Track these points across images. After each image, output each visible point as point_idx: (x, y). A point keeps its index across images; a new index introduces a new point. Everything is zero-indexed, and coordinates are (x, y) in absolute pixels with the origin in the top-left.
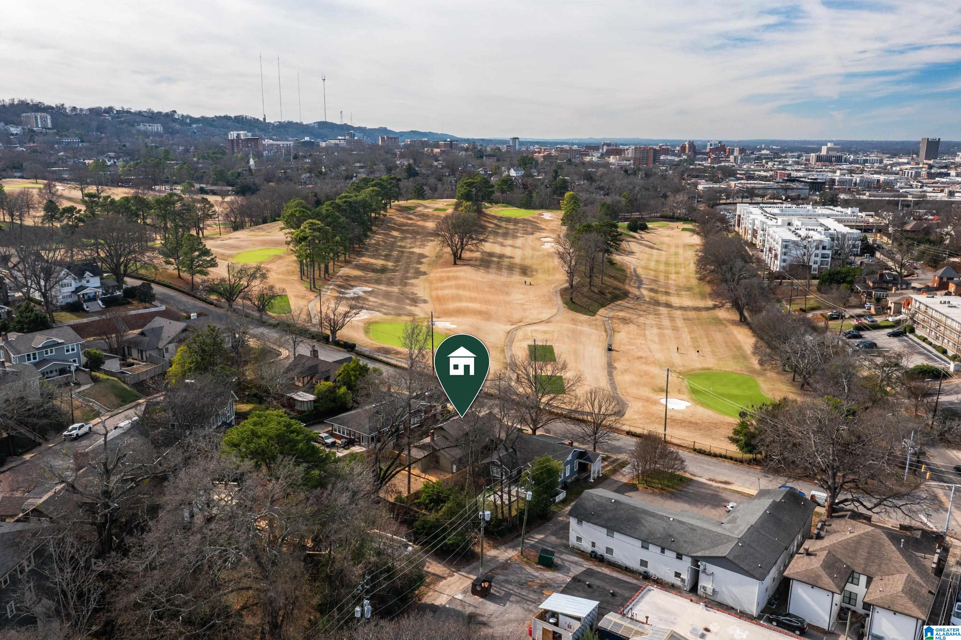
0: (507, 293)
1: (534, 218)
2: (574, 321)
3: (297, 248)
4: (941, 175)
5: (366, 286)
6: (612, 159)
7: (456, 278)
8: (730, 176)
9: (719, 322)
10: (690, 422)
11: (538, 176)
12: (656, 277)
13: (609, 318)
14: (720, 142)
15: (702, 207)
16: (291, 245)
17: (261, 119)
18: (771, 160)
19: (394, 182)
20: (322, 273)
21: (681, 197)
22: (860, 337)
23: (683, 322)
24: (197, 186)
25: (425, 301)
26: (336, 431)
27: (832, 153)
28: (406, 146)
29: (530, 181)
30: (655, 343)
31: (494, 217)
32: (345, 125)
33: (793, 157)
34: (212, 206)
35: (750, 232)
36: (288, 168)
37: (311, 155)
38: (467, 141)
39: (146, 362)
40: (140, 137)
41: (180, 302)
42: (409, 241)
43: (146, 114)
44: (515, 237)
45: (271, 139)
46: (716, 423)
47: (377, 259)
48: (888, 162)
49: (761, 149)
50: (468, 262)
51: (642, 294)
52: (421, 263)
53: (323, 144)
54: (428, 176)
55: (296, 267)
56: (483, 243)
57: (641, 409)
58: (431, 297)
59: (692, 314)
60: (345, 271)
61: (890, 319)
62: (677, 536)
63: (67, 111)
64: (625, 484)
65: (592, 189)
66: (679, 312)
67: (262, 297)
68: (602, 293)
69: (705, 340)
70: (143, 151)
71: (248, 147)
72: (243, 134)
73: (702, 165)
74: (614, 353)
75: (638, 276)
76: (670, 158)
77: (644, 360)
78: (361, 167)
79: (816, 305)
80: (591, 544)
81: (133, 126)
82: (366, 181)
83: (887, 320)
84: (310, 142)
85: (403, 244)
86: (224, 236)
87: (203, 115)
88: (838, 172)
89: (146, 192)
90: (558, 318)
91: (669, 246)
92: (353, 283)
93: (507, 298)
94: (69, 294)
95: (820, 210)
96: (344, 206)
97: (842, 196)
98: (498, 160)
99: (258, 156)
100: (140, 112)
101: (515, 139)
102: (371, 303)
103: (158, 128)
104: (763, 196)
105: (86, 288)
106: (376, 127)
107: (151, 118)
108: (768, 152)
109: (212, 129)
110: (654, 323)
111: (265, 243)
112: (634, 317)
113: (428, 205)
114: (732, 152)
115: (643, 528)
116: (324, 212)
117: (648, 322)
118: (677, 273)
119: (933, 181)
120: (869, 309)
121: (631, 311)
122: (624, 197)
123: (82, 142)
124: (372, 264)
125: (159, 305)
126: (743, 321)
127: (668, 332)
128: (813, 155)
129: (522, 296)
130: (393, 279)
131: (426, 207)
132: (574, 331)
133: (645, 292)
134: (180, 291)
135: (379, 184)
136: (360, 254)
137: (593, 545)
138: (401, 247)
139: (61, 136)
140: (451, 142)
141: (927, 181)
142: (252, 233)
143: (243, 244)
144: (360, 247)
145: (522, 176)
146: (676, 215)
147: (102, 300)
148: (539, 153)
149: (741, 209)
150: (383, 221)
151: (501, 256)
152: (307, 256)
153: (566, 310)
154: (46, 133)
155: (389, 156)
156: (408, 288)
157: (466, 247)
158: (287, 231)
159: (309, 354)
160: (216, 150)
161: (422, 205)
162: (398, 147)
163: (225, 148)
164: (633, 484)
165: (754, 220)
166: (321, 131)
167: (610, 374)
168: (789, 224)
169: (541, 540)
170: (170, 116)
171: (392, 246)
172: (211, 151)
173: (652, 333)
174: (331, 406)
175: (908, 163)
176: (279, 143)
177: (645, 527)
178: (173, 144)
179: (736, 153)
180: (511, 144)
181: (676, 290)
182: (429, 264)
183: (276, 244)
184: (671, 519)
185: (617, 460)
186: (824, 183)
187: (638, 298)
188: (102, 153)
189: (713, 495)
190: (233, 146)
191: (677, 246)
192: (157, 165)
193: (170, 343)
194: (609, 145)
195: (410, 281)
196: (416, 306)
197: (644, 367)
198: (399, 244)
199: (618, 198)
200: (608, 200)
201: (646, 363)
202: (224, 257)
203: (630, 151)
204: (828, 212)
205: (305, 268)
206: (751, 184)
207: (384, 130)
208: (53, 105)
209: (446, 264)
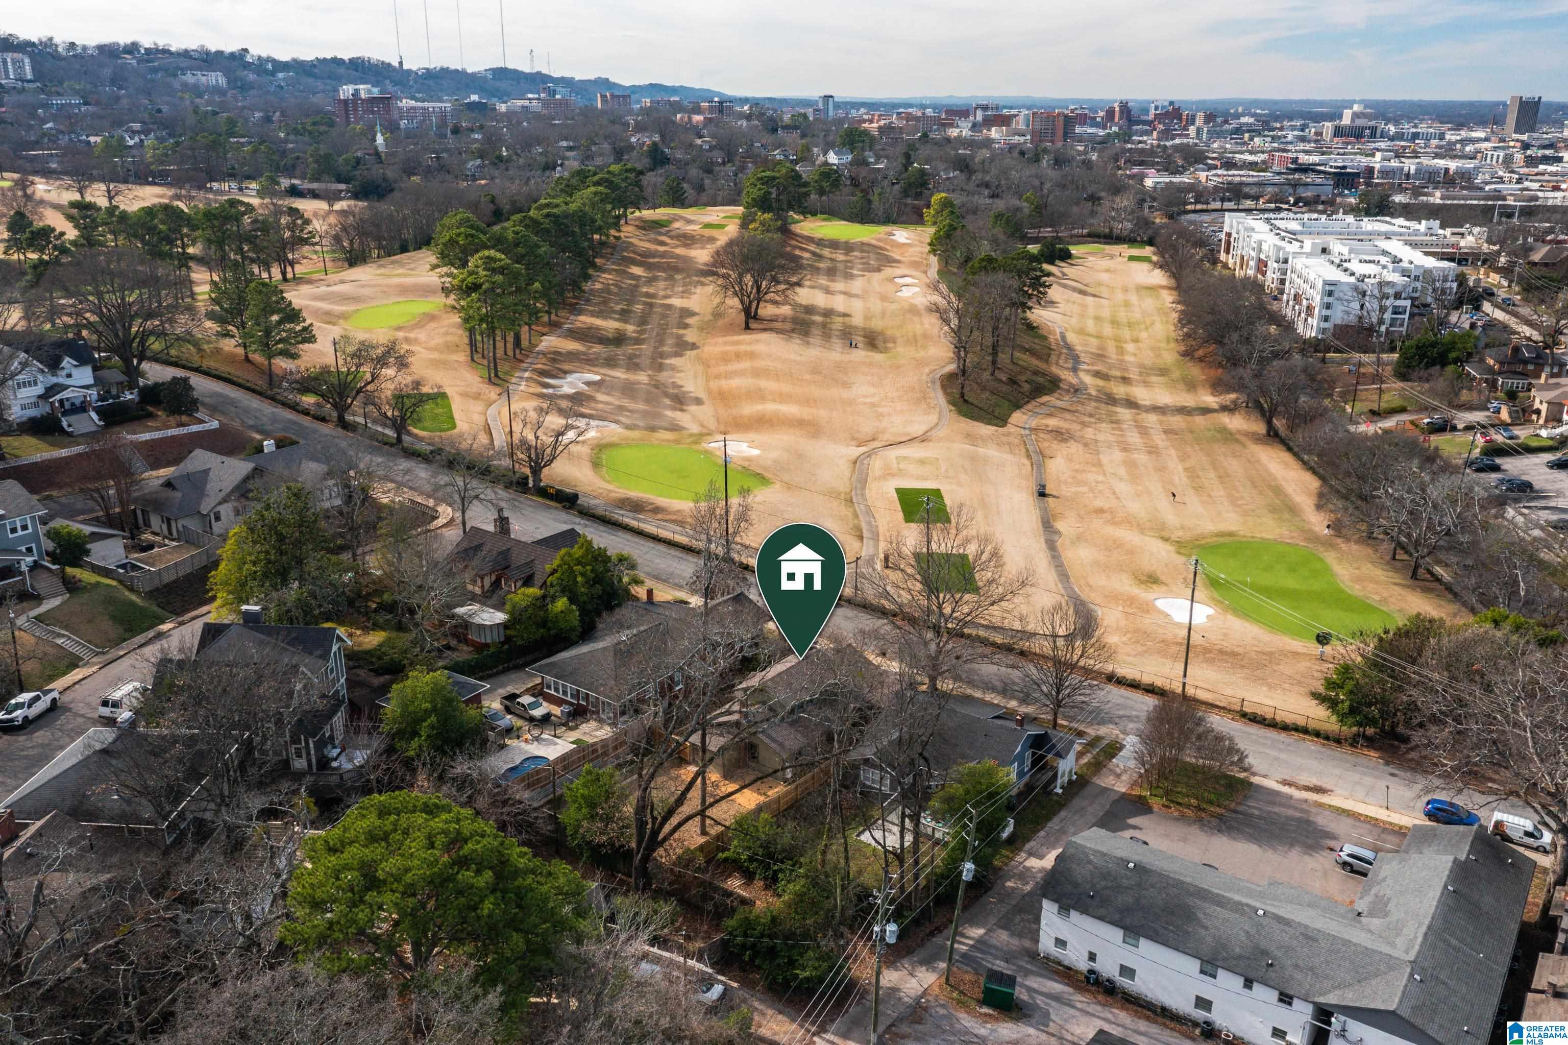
0: (846, 385)
1: (879, 240)
2: (970, 438)
3: (462, 303)
4: (1546, 160)
5: (589, 371)
6: (995, 133)
7: (752, 355)
8: (1197, 161)
9: (1228, 436)
10: (1221, 652)
11: (876, 163)
12: (1101, 348)
13: (1031, 429)
14: (1171, 103)
15: (1159, 220)
16: (453, 296)
17: (395, 64)
18: (1259, 133)
19: (632, 176)
20: (510, 346)
21: (1124, 202)
22: (1496, 469)
23: (1163, 436)
24: (285, 183)
25: (698, 401)
26: (549, 687)
27: (1360, 122)
28: (645, 111)
29: (863, 172)
30: (1121, 479)
31: (810, 240)
32: (539, 73)
33: (1293, 128)
34: (307, 222)
35: (1252, 263)
36: (443, 151)
37: (482, 127)
38: (745, 100)
39: (177, 540)
40: (187, 96)
41: (247, 411)
42: (662, 284)
43: (196, 55)
44: (849, 277)
45: (413, 98)
46: (1271, 654)
47: (605, 318)
48: (1454, 138)
49: (1237, 116)
50: (769, 325)
51: (1082, 382)
52: (686, 326)
53: (502, 108)
54: (687, 164)
55: (461, 337)
56: (798, 289)
57: (1123, 623)
58: (710, 392)
59: (1177, 421)
60: (550, 342)
61: (1544, 433)
62: (1278, 954)
63: (60, 49)
64: (1123, 796)
65: (971, 186)
66: (1151, 419)
67: (399, 398)
68: (1013, 382)
69: (1212, 475)
70: (191, 120)
71: (373, 112)
72: (364, 90)
73: (1145, 142)
74: (1050, 499)
75: (1069, 348)
76: (1090, 130)
77: (1108, 516)
78: (570, 149)
79: (1397, 403)
80: (1086, 955)
81: (176, 75)
82: (582, 176)
83: (1537, 435)
84: (479, 103)
85: (651, 290)
86: (332, 277)
87: (295, 56)
88: (1379, 156)
89: (193, 193)
90: (941, 432)
91: (1112, 289)
92: (566, 367)
93: (846, 394)
94: (34, 400)
95: (1369, 225)
96: (547, 224)
97: (1398, 198)
98: (803, 136)
99: (391, 128)
100: (186, 51)
101: (827, 97)
102: (600, 406)
103: (217, 78)
104: (1256, 198)
105: (65, 387)
106: (592, 77)
107: (205, 61)
108: (1251, 120)
109: (310, 80)
110: (1112, 438)
111: (404, 290)
112: (1075, 427)
113: (692, 218)
114: (1192, 120)
115: (1203, 932)
116: (510, 235)
117: (1101, 437)
118: (1136, 341)
119: (1536, 170)
120: (1498, 411)
121: (1067, 416)
122: (1027, 200)
123: (86, 103)
124: (598, 328)
125: (207, 418)
126: (1273, 436)
127: (1142, 458)
128: (1328, 127)
129: (872, 390)
130: (638, 356)
131: (689, 222)
132: (974, 459)
133: (1088, 379)
134: (248, 389)
135: (607, 180)
136: (575, 309)
137: (1092, 957)
138: (648, 295)
139: (50, 94)
140: (721, 103)
141: (1526, 170)
142: (382, 271)
143: (366, 291)
144: (575, 297)
145: (851, 163)
146: (1115, 232)
147: (98, 411)
148: (871, 121)
149: (1232, 222)
150: (614, 247)
151: (828, 313)
152: (481, 320)
153: (954, 416)
154: (24, 89)
155: (617, 128)
156: (665, 374)
157: (767, 297)
158: (445, 269)
159: (491, 528)
160: (318, 118)
161: (682, 218)
162: (630, 112)
163: (334, 113)
164: (1140, 797)
165: (1260, 243)
166: (498, 84)
167: (1051, 546)
168: (1324, 251)
169: (980, 941)
170: (239, 57)
171: (632, 294)
172: (309, 121)
173: (1112, 458)
174: (538, 636)
175: (1487, 140)
176: (426, 105)
177: (1206, 928)
178: (244, 108)
179: (1199, 121)
180: (821, 105)
181: (1141, 374)
182: (701, 329)
183: (424, 291)
184: (1261, 912)
185: (1098, 739)
186: (1358, 175)
187: (1076, 391)
188: (118, 123)
189: (1299, 820)
190: (347, 111)
191: (1125, 290)
192: (214, 145)
193: (225, 500)
194: (985, 108)
195: (668, 361)
196: (682, 410)
197: (1110, 530)
198: (645, 290)
199: (1017, 202)
200: (1000, 205)
201: (1113, 523)
202: (331, 318)
203: (1021, 118)
204: (1384, 228)
205: (479, 338)
206: (1236, 176)
207: (604, 83)
208: (35, 40)
209: (730, 329)
